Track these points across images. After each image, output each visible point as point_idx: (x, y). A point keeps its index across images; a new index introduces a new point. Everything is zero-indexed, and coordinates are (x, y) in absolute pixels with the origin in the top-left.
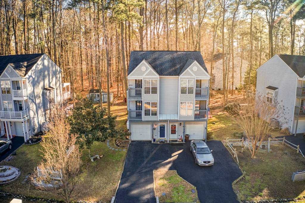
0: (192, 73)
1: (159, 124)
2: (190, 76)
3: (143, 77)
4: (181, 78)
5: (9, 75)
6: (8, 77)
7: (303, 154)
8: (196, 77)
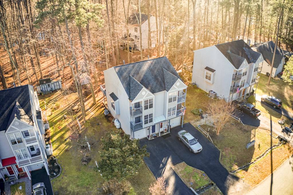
0: (176, 87)
3: (144, 99)
4: (169, 93)
5: (17, 128)
6: (16, 130)
7: (242, 123)
8: (178, 89)
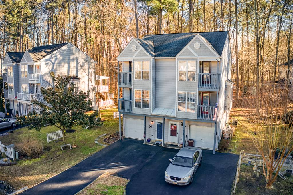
0: (192, 51)
1: (156, 121)
2: (191, 55)
3: (134, 58)
4: (178, 59)
5: (27, 59)
6: (26, 62)
8: (198, 57)
